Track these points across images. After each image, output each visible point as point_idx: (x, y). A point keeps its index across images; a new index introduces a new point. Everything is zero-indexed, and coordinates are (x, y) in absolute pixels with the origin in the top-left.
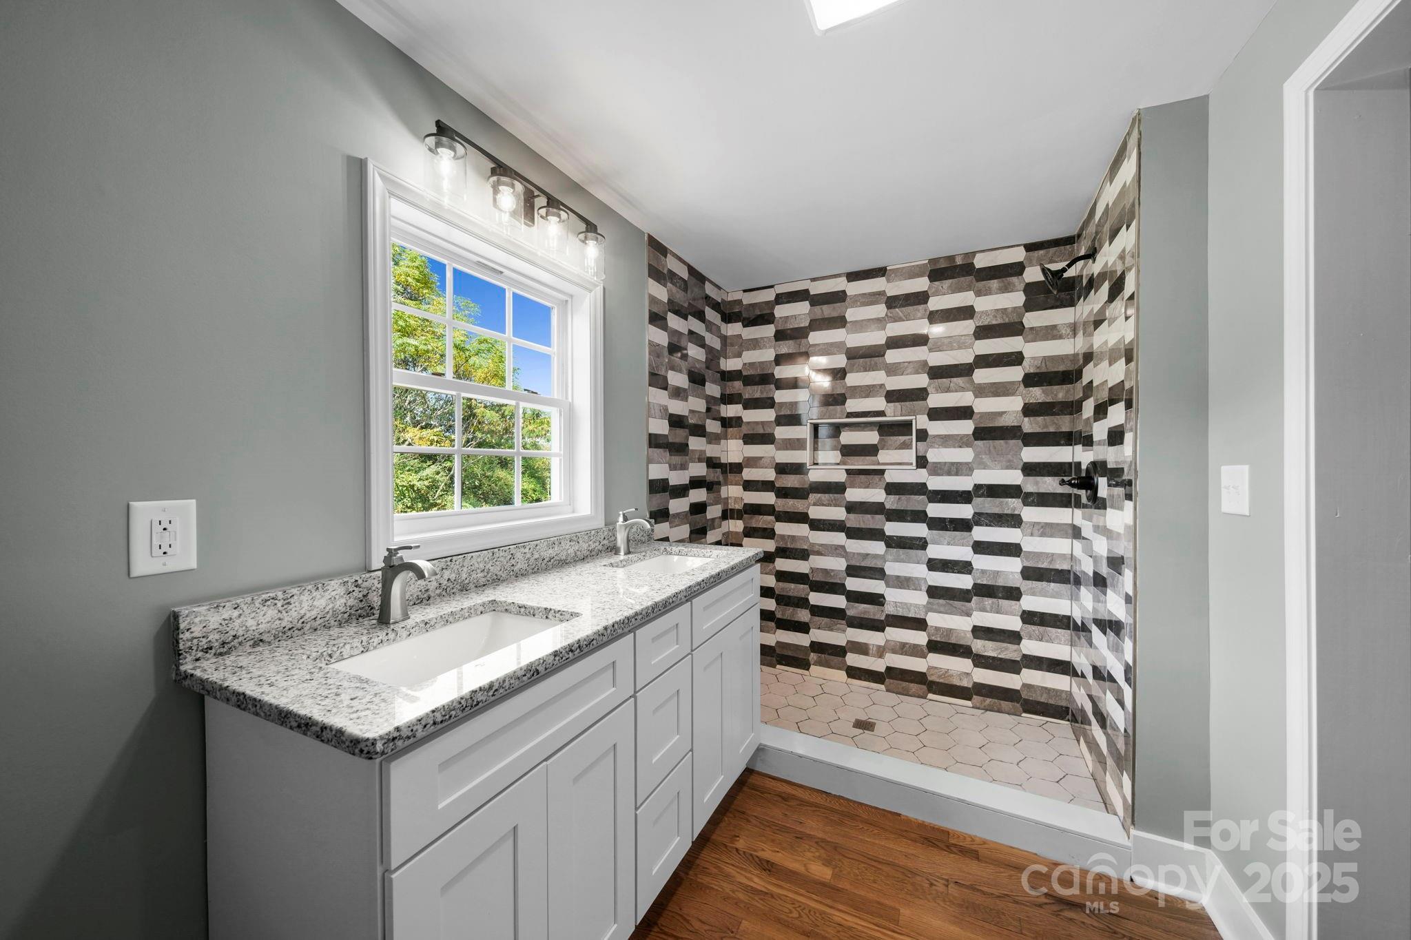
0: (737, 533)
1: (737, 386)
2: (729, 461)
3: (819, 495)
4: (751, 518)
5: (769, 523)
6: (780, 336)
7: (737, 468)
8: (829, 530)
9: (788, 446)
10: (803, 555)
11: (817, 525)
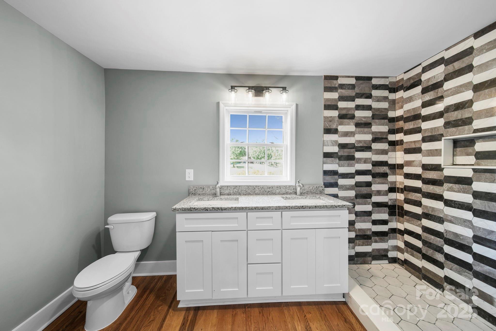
0: (400, 200)
1: (401, 124)
2: (397, 163)
3: (451, 185)
4: (408, 193)
5: (418, 197)
6: (425, 91)
7: (401, 166)
8: (458, 208)
9: (430, 154)
10: (440, 220)
11: (449, 203)
